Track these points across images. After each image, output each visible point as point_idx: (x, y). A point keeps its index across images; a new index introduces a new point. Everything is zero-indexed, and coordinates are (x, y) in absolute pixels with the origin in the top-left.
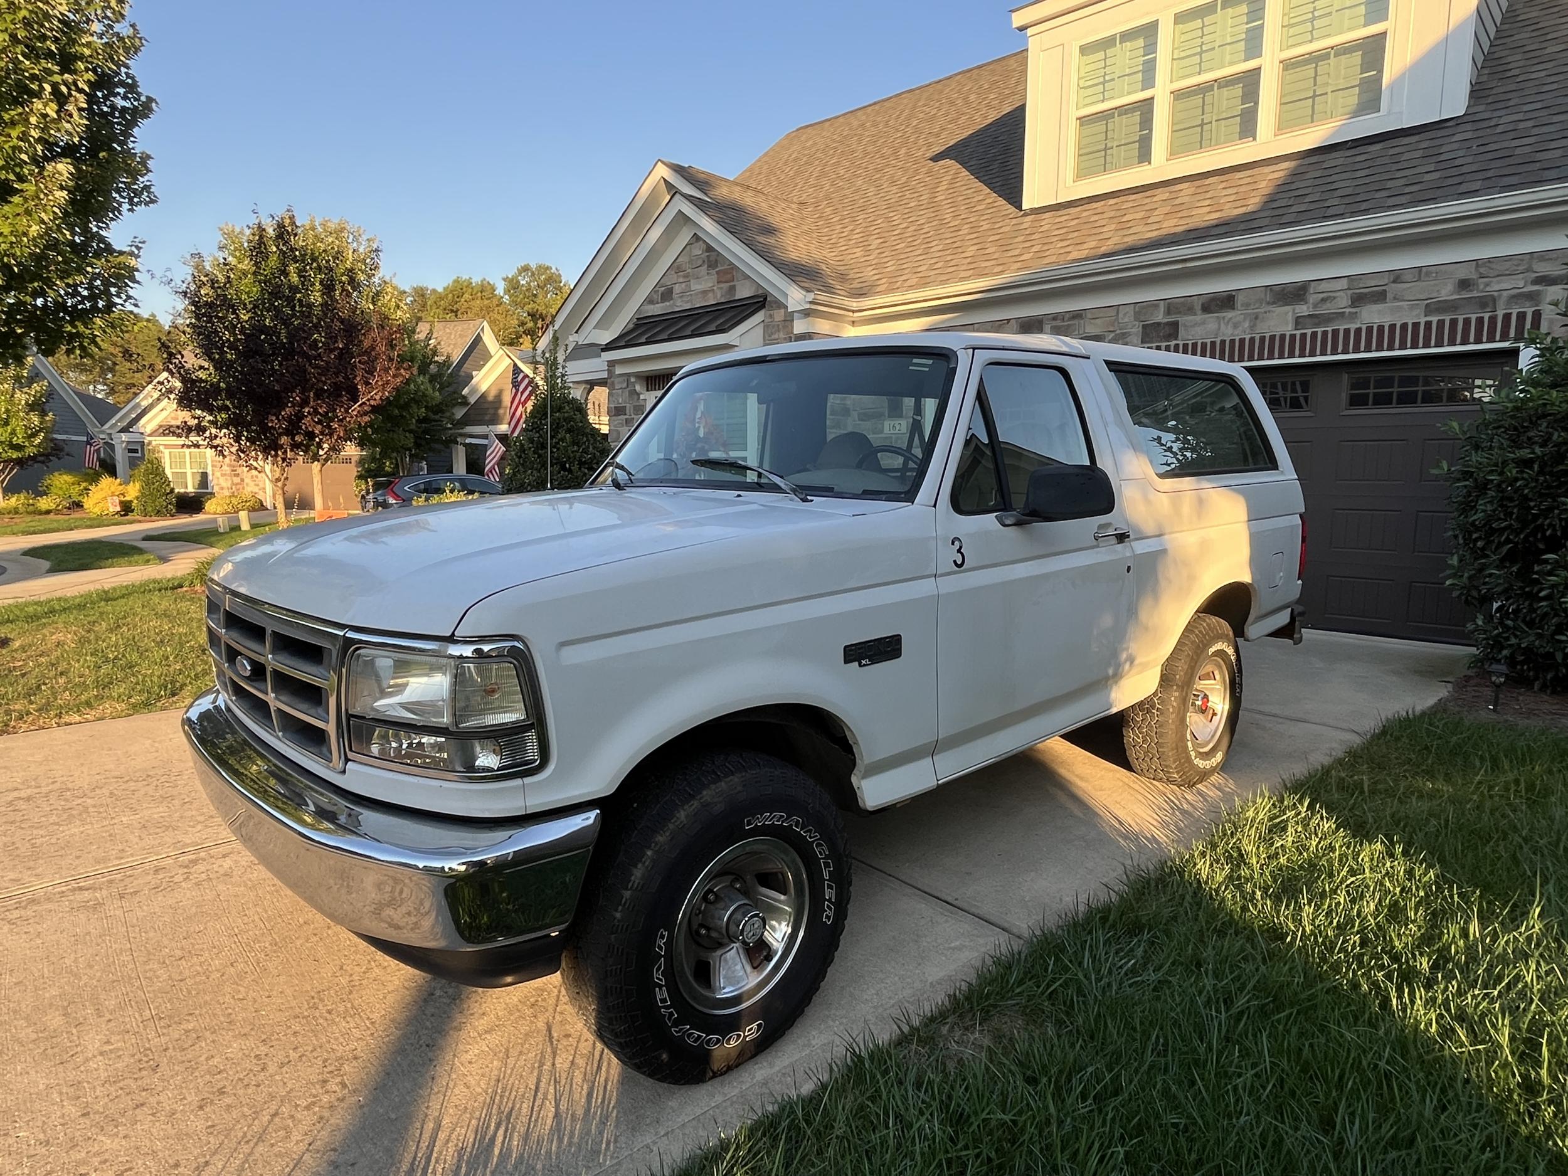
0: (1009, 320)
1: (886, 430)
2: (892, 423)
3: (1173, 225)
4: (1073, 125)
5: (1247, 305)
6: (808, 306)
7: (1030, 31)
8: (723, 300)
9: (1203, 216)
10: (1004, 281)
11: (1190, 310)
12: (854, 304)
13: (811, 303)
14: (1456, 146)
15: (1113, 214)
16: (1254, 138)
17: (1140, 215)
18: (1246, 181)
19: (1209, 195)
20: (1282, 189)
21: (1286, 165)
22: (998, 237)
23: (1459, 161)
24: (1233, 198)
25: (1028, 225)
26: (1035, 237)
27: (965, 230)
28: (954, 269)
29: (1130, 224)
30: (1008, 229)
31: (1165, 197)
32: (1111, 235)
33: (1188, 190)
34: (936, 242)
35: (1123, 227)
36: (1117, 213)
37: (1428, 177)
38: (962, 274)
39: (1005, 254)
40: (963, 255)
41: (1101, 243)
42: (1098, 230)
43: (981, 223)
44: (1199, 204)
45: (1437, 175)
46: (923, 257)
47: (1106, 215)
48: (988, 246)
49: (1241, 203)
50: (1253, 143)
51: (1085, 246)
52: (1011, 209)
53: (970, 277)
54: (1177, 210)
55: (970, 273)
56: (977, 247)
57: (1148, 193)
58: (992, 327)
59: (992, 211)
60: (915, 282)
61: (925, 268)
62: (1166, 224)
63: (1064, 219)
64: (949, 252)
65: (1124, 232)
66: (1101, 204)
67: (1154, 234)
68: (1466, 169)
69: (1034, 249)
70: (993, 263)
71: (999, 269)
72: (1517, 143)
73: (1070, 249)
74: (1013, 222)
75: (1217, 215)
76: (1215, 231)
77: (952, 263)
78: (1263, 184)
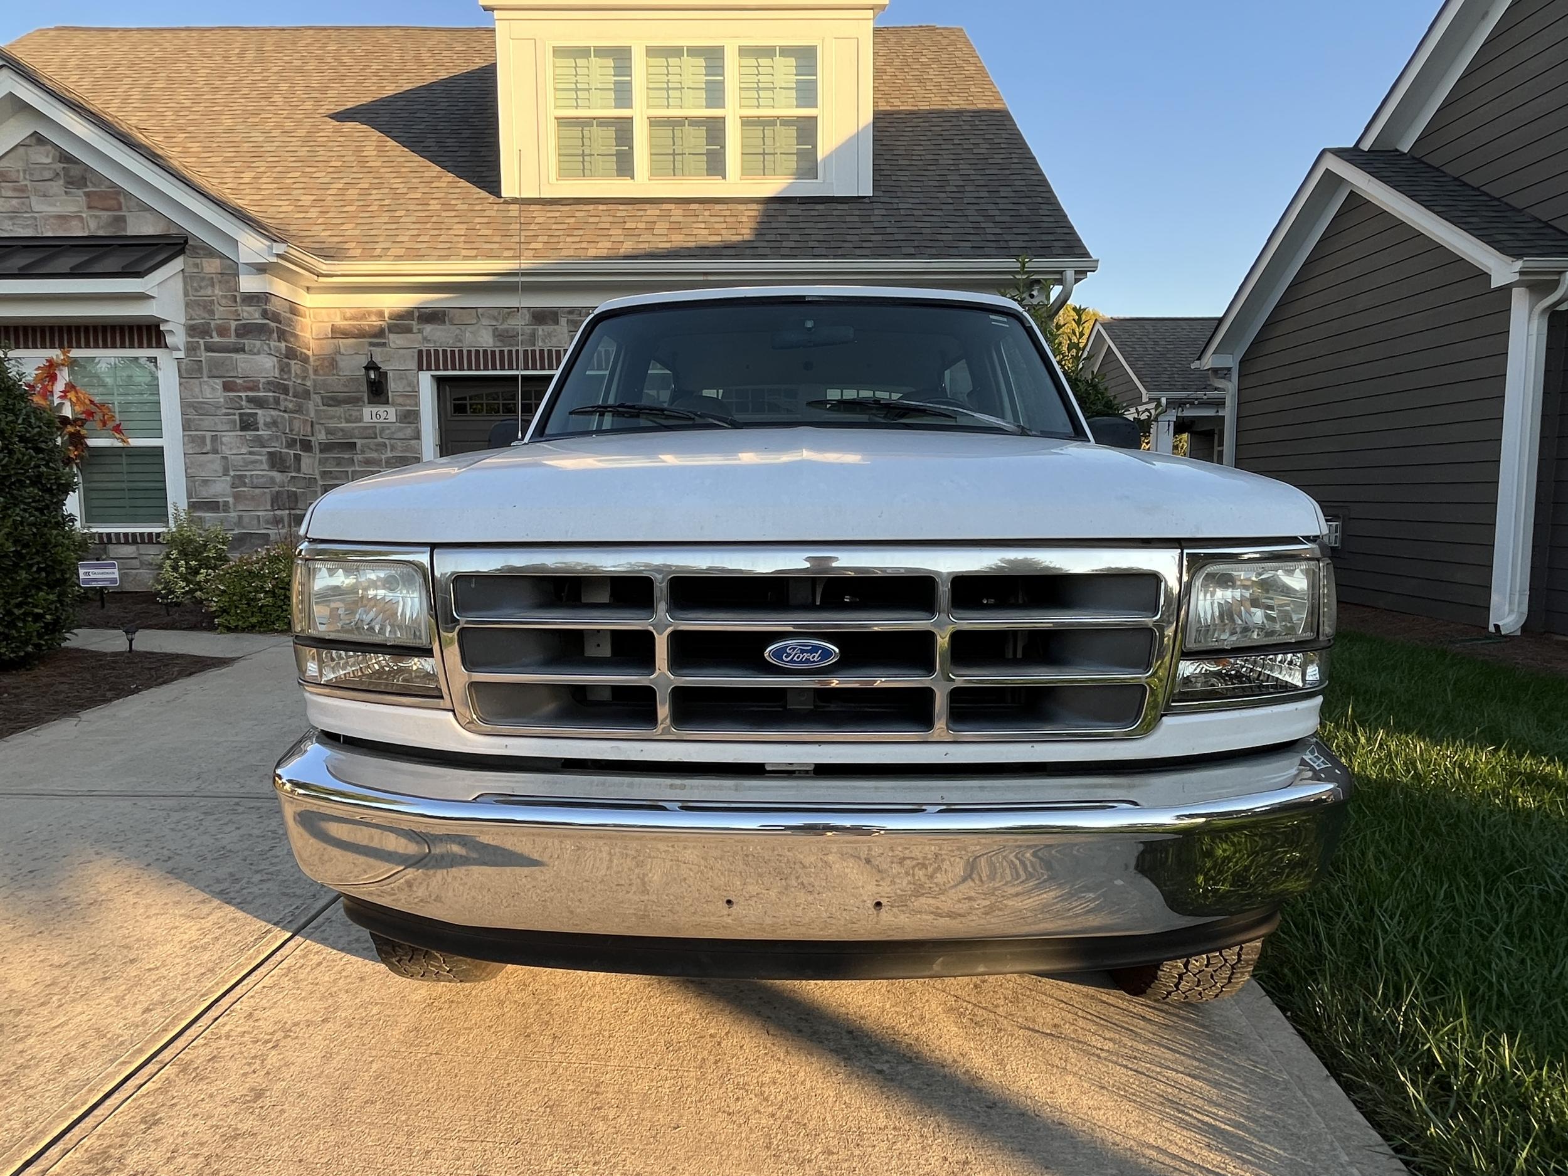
0: (519, 309)
1: (367, 418)
2: (375, 410)
3: (678, 240)
4: (552, 125)
6: (275, 260)
7: (497, 14)
8: (101, 233)
9: (703, 236)
10: (541, 266)
12: (323, 266)
13: (278, 256)
14: (880, 218)
15: (611, 219)
16: (724, 178)
17: (642, 225)
18: (728, 213)
19: (700, 219)
20: (764, 226)
21: (755, 206)
22: (486, 220)
23: (889, 230)
24: (724, 225)
25: (516, 214)
26: (532, 227)
27: (434, 205)
28: (448, 245)
29: (637, 232)
30: (493, 213)
31: (658, 212)
32: (621, 238)
33: (677, 212)
34: (403, 213)
35: (630, 233)
36: (616, 220)
37: (873, 238)
38: (464, 253)
39: (507, 239)
40: (451, 232)
41: (616, 245)
42: (605, 232)
43: (453, 202)
44: (695, 225)
45: (879, 238)
46: (394, 226)
47: (604, 219)
48: (478, 227)
49: (734, 231)
50: (723, 181)
51: (600, 245)
52: (484, 194)
53: (476, 256)
54: (676, 227)
55: (474, 253)
56: (465, 226)
57: (637, 206)
58: (499, 314)
59: (458, 190)
60: (402, 252)
61: (406, 239)
62: (673, 238)
63: (558, 214)
64: (428, 226)
65: (636, 239)
66: (591, 207)
67: (668, 245)
68: (897, 237)
69: (540, 239)
70: (497, 246)
71: (510, 253)
72: (919, 225)
73: (584, 245)
74: (496, 207)
75: (719, 238)
76: (726, 252)
77: (441, 239)
78: (745, 219)
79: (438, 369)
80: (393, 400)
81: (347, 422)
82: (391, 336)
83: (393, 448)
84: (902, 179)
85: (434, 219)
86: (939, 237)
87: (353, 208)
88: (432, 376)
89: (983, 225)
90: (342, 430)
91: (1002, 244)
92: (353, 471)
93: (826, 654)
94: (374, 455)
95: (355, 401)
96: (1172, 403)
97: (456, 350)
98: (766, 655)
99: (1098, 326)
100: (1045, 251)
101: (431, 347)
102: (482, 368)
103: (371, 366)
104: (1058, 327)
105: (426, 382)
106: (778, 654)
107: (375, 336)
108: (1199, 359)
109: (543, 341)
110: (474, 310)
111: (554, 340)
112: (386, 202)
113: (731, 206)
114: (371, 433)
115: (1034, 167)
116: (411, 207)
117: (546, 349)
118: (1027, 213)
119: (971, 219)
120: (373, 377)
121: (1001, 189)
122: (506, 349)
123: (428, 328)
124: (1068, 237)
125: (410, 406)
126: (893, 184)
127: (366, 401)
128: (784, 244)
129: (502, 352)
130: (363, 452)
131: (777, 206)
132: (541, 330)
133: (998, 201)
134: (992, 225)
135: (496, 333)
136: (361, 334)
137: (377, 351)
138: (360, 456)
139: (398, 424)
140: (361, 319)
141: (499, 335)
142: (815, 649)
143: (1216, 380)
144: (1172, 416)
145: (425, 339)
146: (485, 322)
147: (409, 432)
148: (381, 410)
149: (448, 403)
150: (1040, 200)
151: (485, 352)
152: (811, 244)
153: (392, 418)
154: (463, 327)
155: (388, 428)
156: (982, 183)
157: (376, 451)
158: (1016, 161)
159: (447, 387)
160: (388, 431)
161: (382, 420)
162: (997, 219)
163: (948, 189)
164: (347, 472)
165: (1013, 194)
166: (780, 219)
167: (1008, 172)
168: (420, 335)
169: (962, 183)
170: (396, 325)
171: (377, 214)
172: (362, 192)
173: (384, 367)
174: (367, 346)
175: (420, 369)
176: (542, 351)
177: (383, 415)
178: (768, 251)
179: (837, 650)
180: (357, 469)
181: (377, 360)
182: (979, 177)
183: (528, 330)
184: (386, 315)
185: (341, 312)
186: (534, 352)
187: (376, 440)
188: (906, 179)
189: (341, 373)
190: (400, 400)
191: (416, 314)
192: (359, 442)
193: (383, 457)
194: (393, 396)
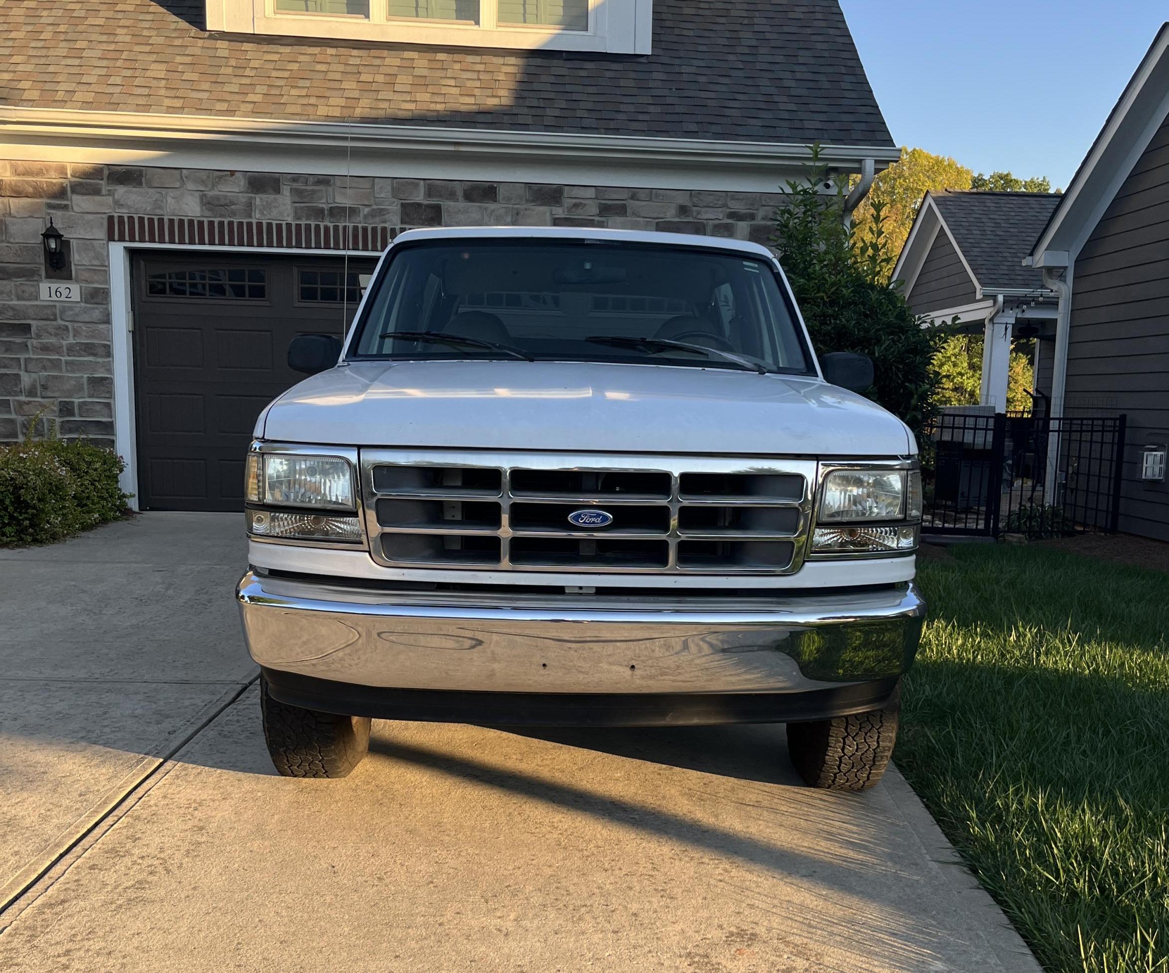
0: (232, 173)
1: (44, 295)
2: (54, 286)
5: (508, 200)
11: (452, 196)
14: (659, 84)
15: (341, 68)
16: (477, 23)
17: (380, 78)
18: (481, 67)
19: (449, 74)
20: (525, 87)
21: (512, 60)
22: (188, 60)
23: (669, 100)
24: (478, 84)
25: (225, 53)
26: (248, 72)
27: (123, 36)
28: (146, 91)
29: (374, 87)
30: (197, 51)
31: (398, 62)
32: (356, 94)
33: (421, 62)
34: (83, 45)
35: (367, 88)
36: (349, 69)
37: (651, 109)
38: (167, 102)
39: (218, 88)
40: (149, 74)
41: (351, 103)
42: (336, 85)
43: (145, 33)
44: (444, 82)
45: (658, 109)
46: (77, 62)
47: (334, 67)
48: (181, 68)
49: (489, 92)
50: (476, 27)
51: (332, 101)
52: (184, 25)
53: (183, 108)
54: (422, 83)
55: (178, 103)
56: (163, 67)
57: (374, 52)
58: (208, 177)
59: (149, 17)
60: (90, 97)
61: (93, 79)
62: (419, 97)
63: (276, 57)
64: (119, 63)
65: (373, 95)
66: (316, 50)
67: (411, 106)
68: (678, 109)
69: (258, 89)
70: (205, 95)
71: (224, 106)
72: (703, 95)
73: (313, 100)
74: (200, 43)
75: (471, 100)
76: (481, 118)
77: (137, 82)
78: (501, 77)
79: (132, 240)
80: (76, 274)
81: (18, 299)
82: (75, 198)
83: (76, 333)
84: (685, 33)
85: (125, 55)
86: (727, 112)
87: (21, 35)
88: (125, 248)
89: (776, 99)
90: (12, 308)
91: (798, 124)
92: (26, 359)
93: (605, 518)
94: (53, 340)
95: (29, 274)
96: (1011, 302)
97: (156, 218)
98: (569, 519)
99: (929, 200)
100: (842, 137)
101: (124, 212)
102: (187, 241)
103: (51, 233)
104: (853, 225)
105: (117, 254)
106: (576, 518)
107: (54, 196)
108: (1031, 254)
109: (262, 213)
110: (178, 171)
111: (275, 213)
112: (62, 28)
113: (486, 58)
114: (49, 313)
115: (840, 25)
116: (93, 37)
117: (264, 222)
118: (827, 85)
119: (763, 90)
120: (53, 246)
121: (801, 53)
122: (216, 220)
123: (121, 191)
124: (870, 118)
125: (98, 282)
126: (675, 39)
127: (43, 273)
128: (549, 112)
129: (211, 223)
130: (39, 336)
131: (539, 61)
132: (259, 199)
133: (797, 68)
134: (785, 99)
135: (204, 201)
136: (38, 193)
137: (58, 214)
138: (34, 341)
139: (83, 305)
140: (37, 175)
141: (207, 203)
142: (598, 515)
143: (1049, 280)
144: (1010, 317)
145: (117, 204)
146: (190, 186)
147: (96, 314)
148: (62, 286)
149: (143, 282)
150: (843, 70)
151: (191, 222)
152: (579, 113)
153: (76, 295)
154: (164, 191)
155: (71, 308)
156: (779, 44)
157: (56, 335)
158: (819, 16)
159: (142, 263)
160: (71, 313)
161: (63, 298)
162: (793, 92)
163: (739, 50)
164: (19, 359)
165: (812, 61)
166: (544, 78)
167: (809, 31)
168: (110, 199)
169: (754, 43)
170: (80, 184)
171: (53, 43)
172: (31, 13)
173: (66, 235)
174: (44, 209)
175: (111, 238)
176: (260, 225)
177: (65, 293)
178: (529, 120)
179: (611, 517)
180: (32, 356)
181: (58, 225)
182: (775, 36)
183: (243, 198)
184: (69, 173)
185: (11, 165)
186: (250, 225)
187: (54, 323)
188: (691, 33)
189: (12, 240)
190: (86, 275)
191: (106, 172)
192: (34, 323)
193: (64, 343)
194: (76, 270)
